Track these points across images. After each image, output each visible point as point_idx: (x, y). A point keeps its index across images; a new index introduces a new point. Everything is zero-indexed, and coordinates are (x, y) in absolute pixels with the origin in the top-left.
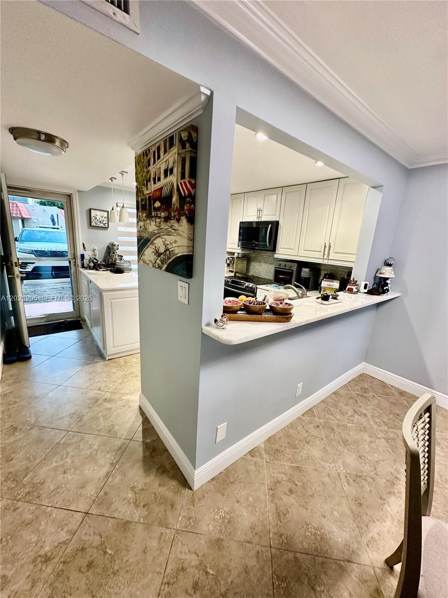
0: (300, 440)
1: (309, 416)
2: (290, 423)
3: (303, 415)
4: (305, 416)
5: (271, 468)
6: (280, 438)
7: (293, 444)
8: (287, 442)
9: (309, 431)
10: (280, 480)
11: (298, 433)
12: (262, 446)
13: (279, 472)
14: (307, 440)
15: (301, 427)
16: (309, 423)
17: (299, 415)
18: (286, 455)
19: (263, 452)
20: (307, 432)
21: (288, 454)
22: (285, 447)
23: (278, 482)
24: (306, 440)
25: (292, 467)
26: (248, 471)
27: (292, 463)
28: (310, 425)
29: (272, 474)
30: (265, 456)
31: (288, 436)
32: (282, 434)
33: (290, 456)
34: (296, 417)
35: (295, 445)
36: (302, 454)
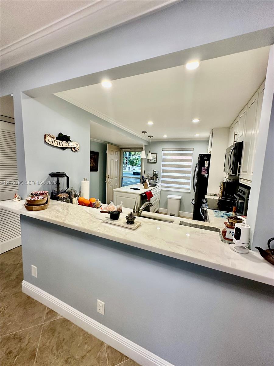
0: (68, 352)
1: (110, 355)
2: (91, 335)
3: (109, 347)
4: (109, 351)
5: (35, 330)
6: (68, 330)
7: (63, 344)
8: (65, 337)
9: (84, 361)
10: (22, 341)
11: (79, 347)
12: (59, 317)
13: (30, 339)
14: (69, 360)
15: (89, 348)
16: (99, 358)
17: (107, 342)
18: (49, 341)
19: (52, 320)
20: (83, 357)
21: (50, 343)
22: (59, 338)
23: (21, 339)
24: (70, 358)
25: (35, 350)
26: (33, 314)
27: (40, 349)
28: (95, 360)
29: (29, 333)
30: (48, 323)
31: (73, 336)
32: (74, 330)
33: (48, 344)
34: (103, 340)
35: (62, 347)
36: (51, 356)
